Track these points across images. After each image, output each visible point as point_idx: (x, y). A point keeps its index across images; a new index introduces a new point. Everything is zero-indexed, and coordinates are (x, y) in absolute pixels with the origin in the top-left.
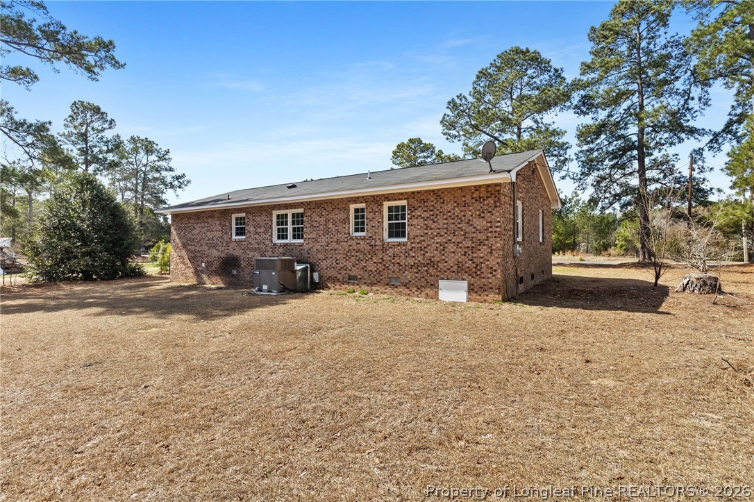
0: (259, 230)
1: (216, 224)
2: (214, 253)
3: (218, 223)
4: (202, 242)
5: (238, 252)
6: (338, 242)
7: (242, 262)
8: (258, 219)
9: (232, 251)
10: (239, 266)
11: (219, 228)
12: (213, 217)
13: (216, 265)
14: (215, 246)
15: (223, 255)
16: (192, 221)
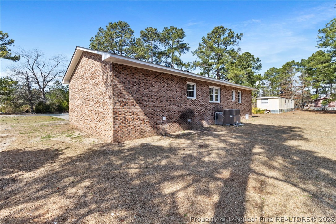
0: (204, 95)
1: (176, 86)
2: (175, 108)
3: (177, 85)
4: (162, 99)
5: (192, 107)
6: (230, 103)
7: (195, 113)
8: (203, 88)
9: (188, 107)
10: (193, 116)
11: (178, 89)
12: (174, 80)
13: (176, 116)
14: (175, 103)
15: (182, 110)
16: (148, 78)
